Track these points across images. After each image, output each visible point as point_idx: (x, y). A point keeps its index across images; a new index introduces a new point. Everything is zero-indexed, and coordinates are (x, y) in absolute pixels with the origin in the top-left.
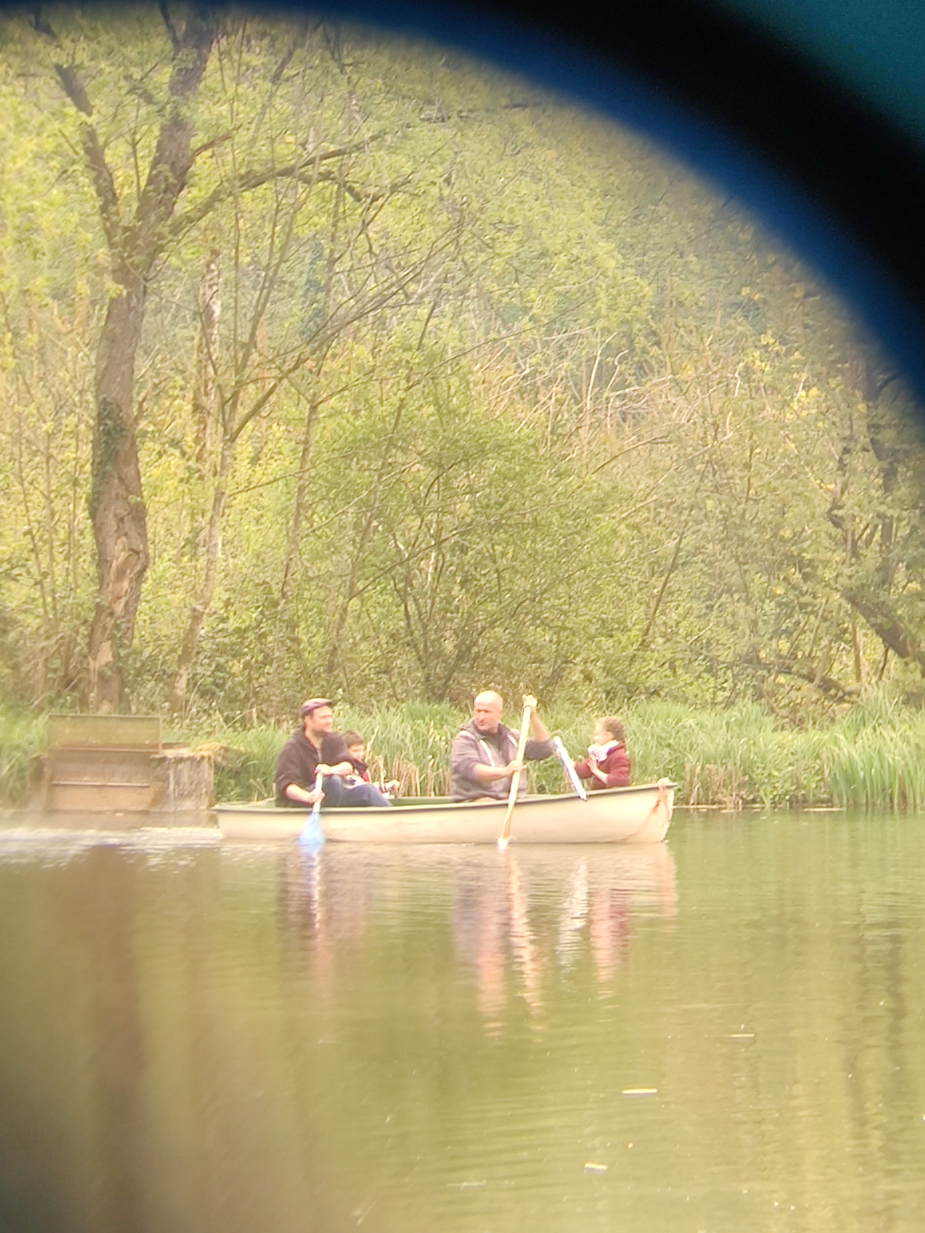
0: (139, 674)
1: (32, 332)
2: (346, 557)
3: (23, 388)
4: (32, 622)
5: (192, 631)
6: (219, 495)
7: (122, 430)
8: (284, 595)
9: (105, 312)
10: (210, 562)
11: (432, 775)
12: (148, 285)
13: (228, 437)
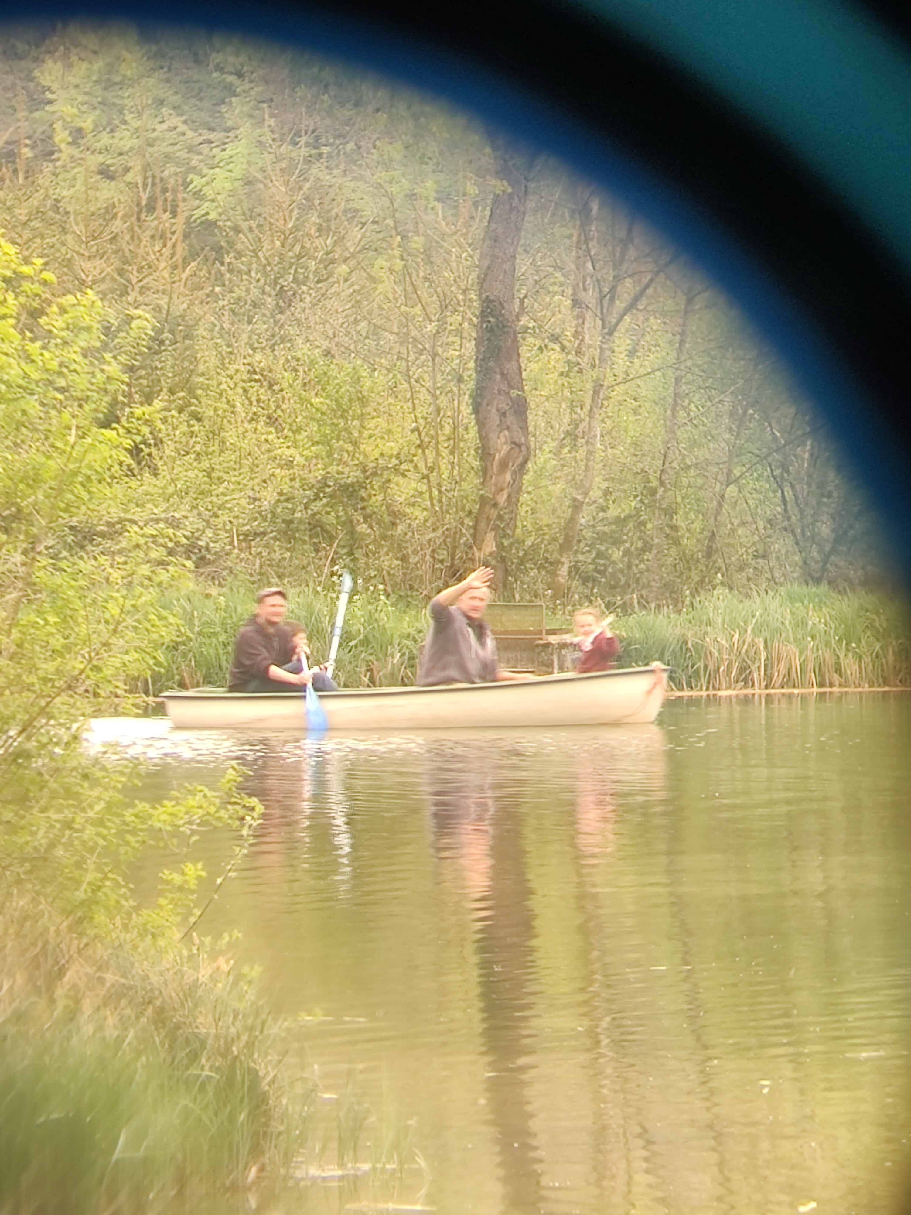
0: (522, 562)
1: (419, 235)
2: (723, 444)
3: (410, 289)
4: (419, 514)
5: (572, 520)
6: (598, 387)
7: (504, 326)
8: (662, 483)
9: (488, 213)
10: (590, 453)
11: (811, 657)
12: (528, 184)
13: (606, 331)
